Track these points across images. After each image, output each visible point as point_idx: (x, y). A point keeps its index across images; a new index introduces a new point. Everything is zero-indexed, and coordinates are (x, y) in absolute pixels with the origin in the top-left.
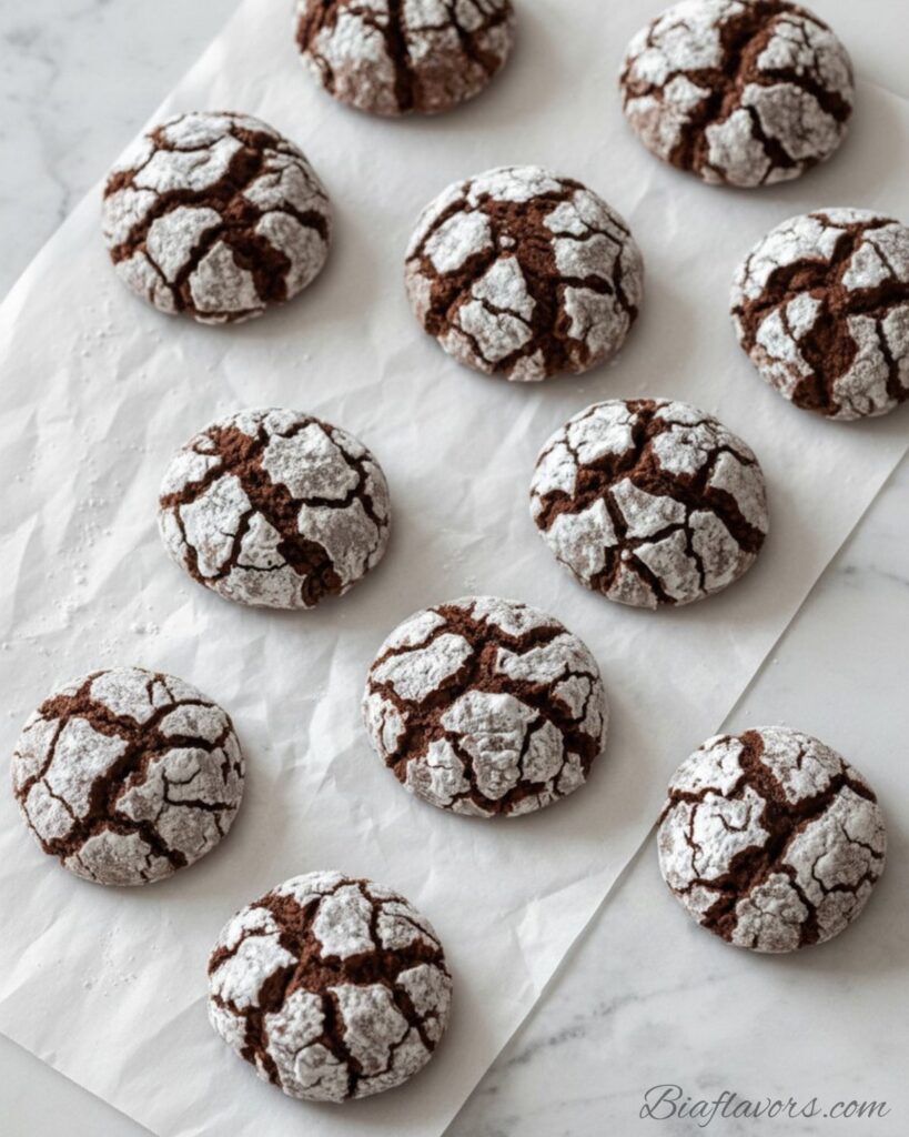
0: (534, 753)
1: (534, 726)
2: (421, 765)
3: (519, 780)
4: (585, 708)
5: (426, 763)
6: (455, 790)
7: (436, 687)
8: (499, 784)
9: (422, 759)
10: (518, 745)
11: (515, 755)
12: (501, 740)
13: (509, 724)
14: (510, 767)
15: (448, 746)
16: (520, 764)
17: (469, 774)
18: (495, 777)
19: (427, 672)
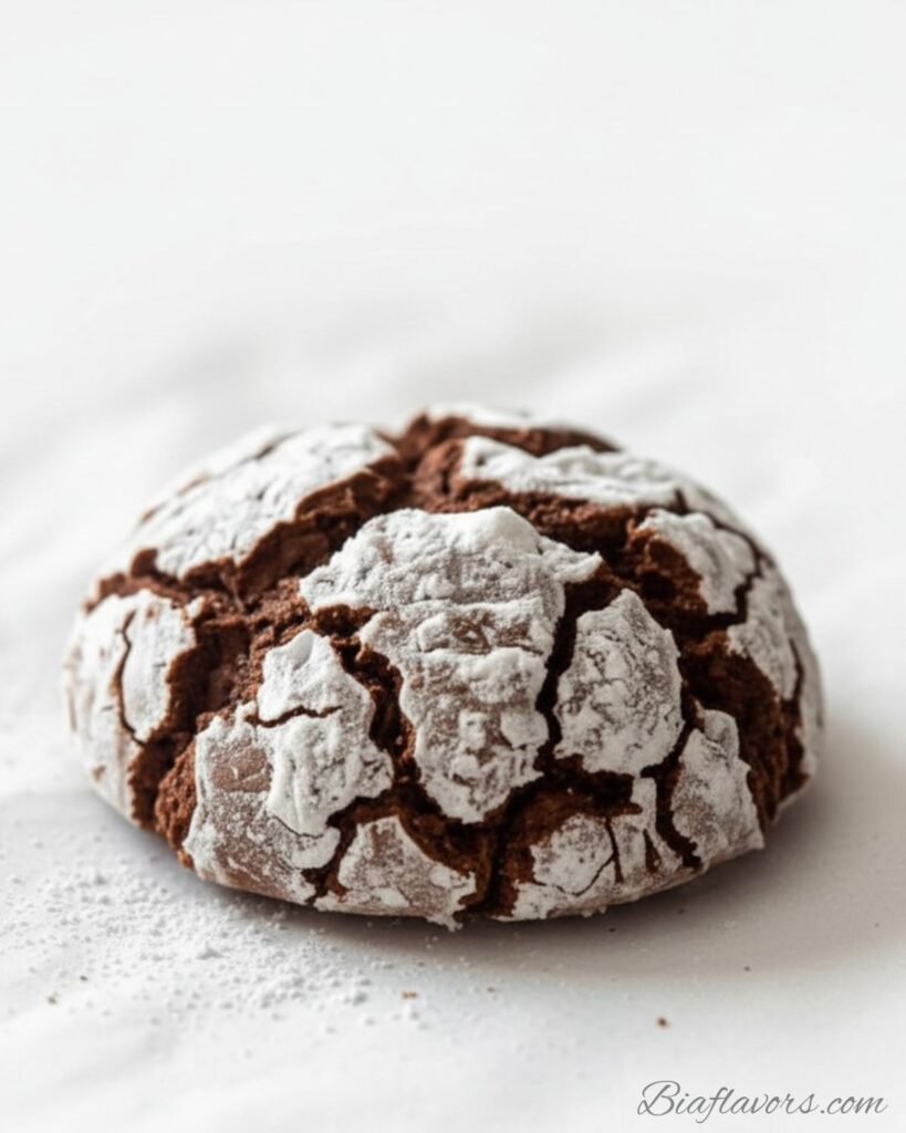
0: (592, 673)
1: (586, 596)
2: (239, 729)
3: (545, 757)
4: (741, 594)
5: (254, 720)
6: (341, 793)
7: (289, 515)
8: (483, 755)
9: (242, 710)
10: (542, 634)
11: (533, 665)
12: (487, 620)
13: (509, 580)
14: (518, 702)
15: (321, 651)
16: (547, 700)
17: (388, 729)
18: (471, 728)
19: (260, 497)
